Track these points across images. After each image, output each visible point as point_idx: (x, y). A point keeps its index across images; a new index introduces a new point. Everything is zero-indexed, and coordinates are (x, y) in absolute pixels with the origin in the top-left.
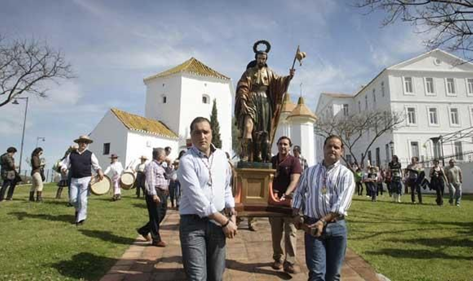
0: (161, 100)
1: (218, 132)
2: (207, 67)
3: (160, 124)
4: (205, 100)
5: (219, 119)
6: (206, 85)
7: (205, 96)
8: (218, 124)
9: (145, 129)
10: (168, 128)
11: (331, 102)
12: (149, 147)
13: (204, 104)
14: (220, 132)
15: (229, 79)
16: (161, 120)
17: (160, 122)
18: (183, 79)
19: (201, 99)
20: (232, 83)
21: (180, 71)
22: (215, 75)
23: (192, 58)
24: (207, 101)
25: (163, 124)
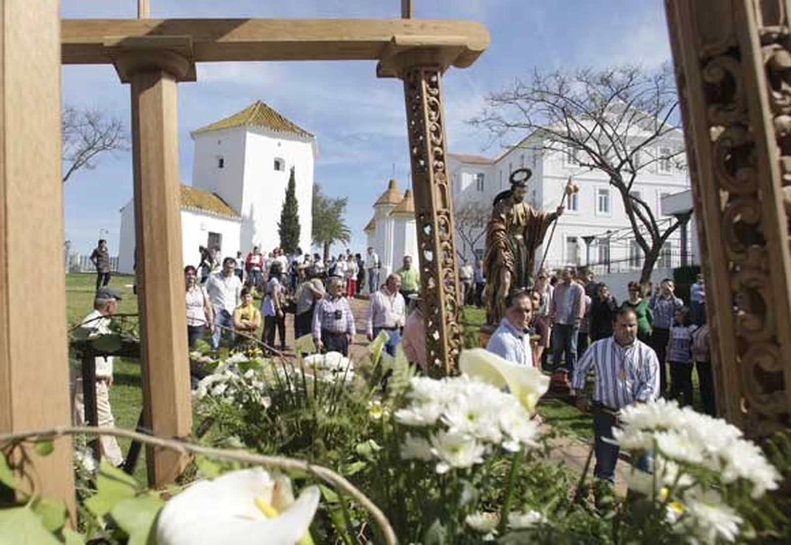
0: (217, 163)
1: (296, 213)
2: (280, 117)
3: (215, 198)
4: (278, 165)
5: (298, 195)
6: (279, 144)
7: (277, 160)
8: (296, 202)
9: (199, 207)
10: (227, 205)
11: (458, 169)
12: (203, 230)
13: (276, 171)
14: (298, 213)
15: (312, 136)
16: (217, 191)
17: (215, 194)
18: (249, 134)
19: (273, 164)
20: (316, 143)
21: (244, 124)
22: (292, 130)
23: (259, 102)
24: (281, 167)
25: (218, 197)
